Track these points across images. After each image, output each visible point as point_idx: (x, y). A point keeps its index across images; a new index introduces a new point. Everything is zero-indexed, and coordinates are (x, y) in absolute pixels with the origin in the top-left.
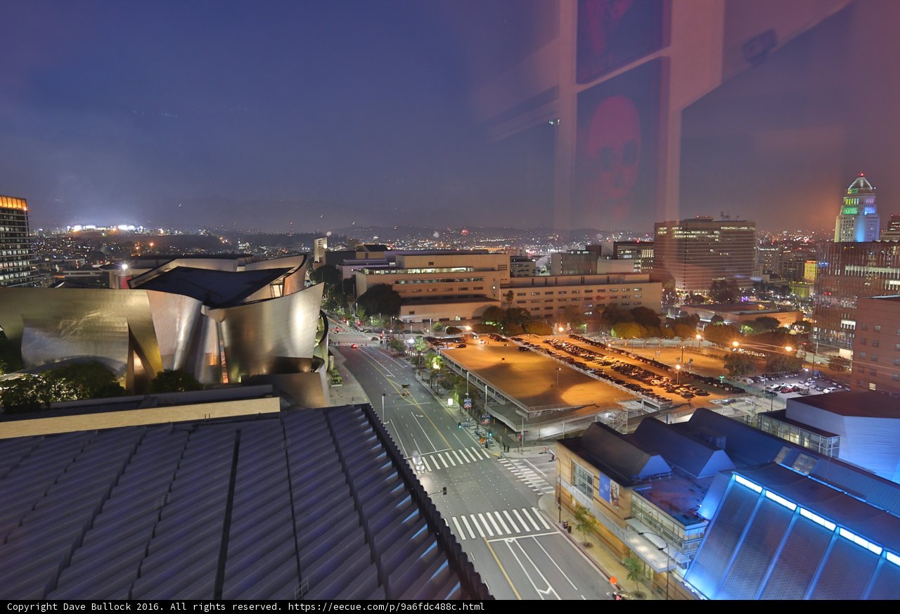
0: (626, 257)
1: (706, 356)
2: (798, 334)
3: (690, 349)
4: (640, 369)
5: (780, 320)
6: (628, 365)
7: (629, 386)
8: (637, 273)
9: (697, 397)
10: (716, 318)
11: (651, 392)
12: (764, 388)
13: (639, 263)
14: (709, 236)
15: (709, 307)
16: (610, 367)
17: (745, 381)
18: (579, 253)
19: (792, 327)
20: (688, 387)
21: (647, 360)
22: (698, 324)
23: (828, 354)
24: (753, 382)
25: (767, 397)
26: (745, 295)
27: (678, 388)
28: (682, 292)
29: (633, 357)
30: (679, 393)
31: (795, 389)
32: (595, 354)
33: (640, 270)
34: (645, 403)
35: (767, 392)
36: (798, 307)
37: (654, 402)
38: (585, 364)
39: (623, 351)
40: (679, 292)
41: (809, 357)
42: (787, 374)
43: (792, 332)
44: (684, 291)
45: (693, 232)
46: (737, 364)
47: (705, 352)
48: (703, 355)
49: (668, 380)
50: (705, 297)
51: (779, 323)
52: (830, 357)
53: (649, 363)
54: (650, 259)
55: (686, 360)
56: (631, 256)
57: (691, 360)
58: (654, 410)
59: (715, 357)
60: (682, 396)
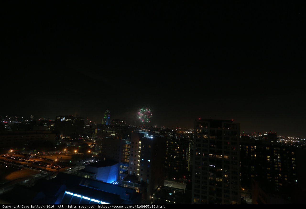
0: (45, 125)
1: (67, 156)
2: (92, 147)
3: (62, 154)
4: (43, 162)
5: (88, 144)
6: (38, 161)
7: (37, 169)
8: (49, 131)
9: (61, 169)
10: (71, 144)
11: (45, 170)
12: (82, 163)
13: (49, 128)
14: (72, 121)
15: (70, 141)
16: (31, 163)
17: (77, 162)
18: (26, 123)
19: (91, 146)
20: (59, 166)
21: (46, 159)
22: (66, 146)
23: (98, 152)
24: (79, 162)
25: (82, 166)
26: (80, 137)
27: (55, 167)
28: (63, 137)
29: (41, 159)
30: (55, 169)
31: (90, 162)
32: (26, 159)
33: (49, 130)
34: (43, 174)
35: (82, 164)
36: (93, 140)
37: (46, 173)
38: (20, 163)
39: (37, 157)
40: (61, 136)
41: (94, 153)
42: (88, 158)
43: (91, 147)
44: (63, 136)
45: (67, 119)
46: (75, 157)
47: (67, 154)
48: (66, 155)
49: (52, 165)
50: (69, 138)
51: (88, 145)
52: (99, 153)
53: (47, 160)
54: (53, 126)
55: (60, 158)
56: (46, 125)
57: (62, 157)
58: (46, 176)
59: (70, 156)
60: (56, 169)
